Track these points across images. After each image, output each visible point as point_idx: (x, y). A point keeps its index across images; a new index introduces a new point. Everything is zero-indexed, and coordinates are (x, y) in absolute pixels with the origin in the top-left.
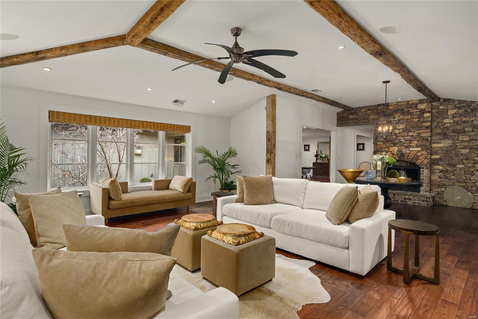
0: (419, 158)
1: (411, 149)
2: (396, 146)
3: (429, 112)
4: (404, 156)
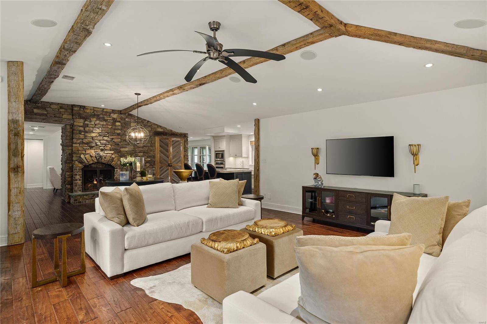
0: (114, 160)
1: (106, 152)
2: (93, 149)
3: (119, 122)
4: (102, 158)
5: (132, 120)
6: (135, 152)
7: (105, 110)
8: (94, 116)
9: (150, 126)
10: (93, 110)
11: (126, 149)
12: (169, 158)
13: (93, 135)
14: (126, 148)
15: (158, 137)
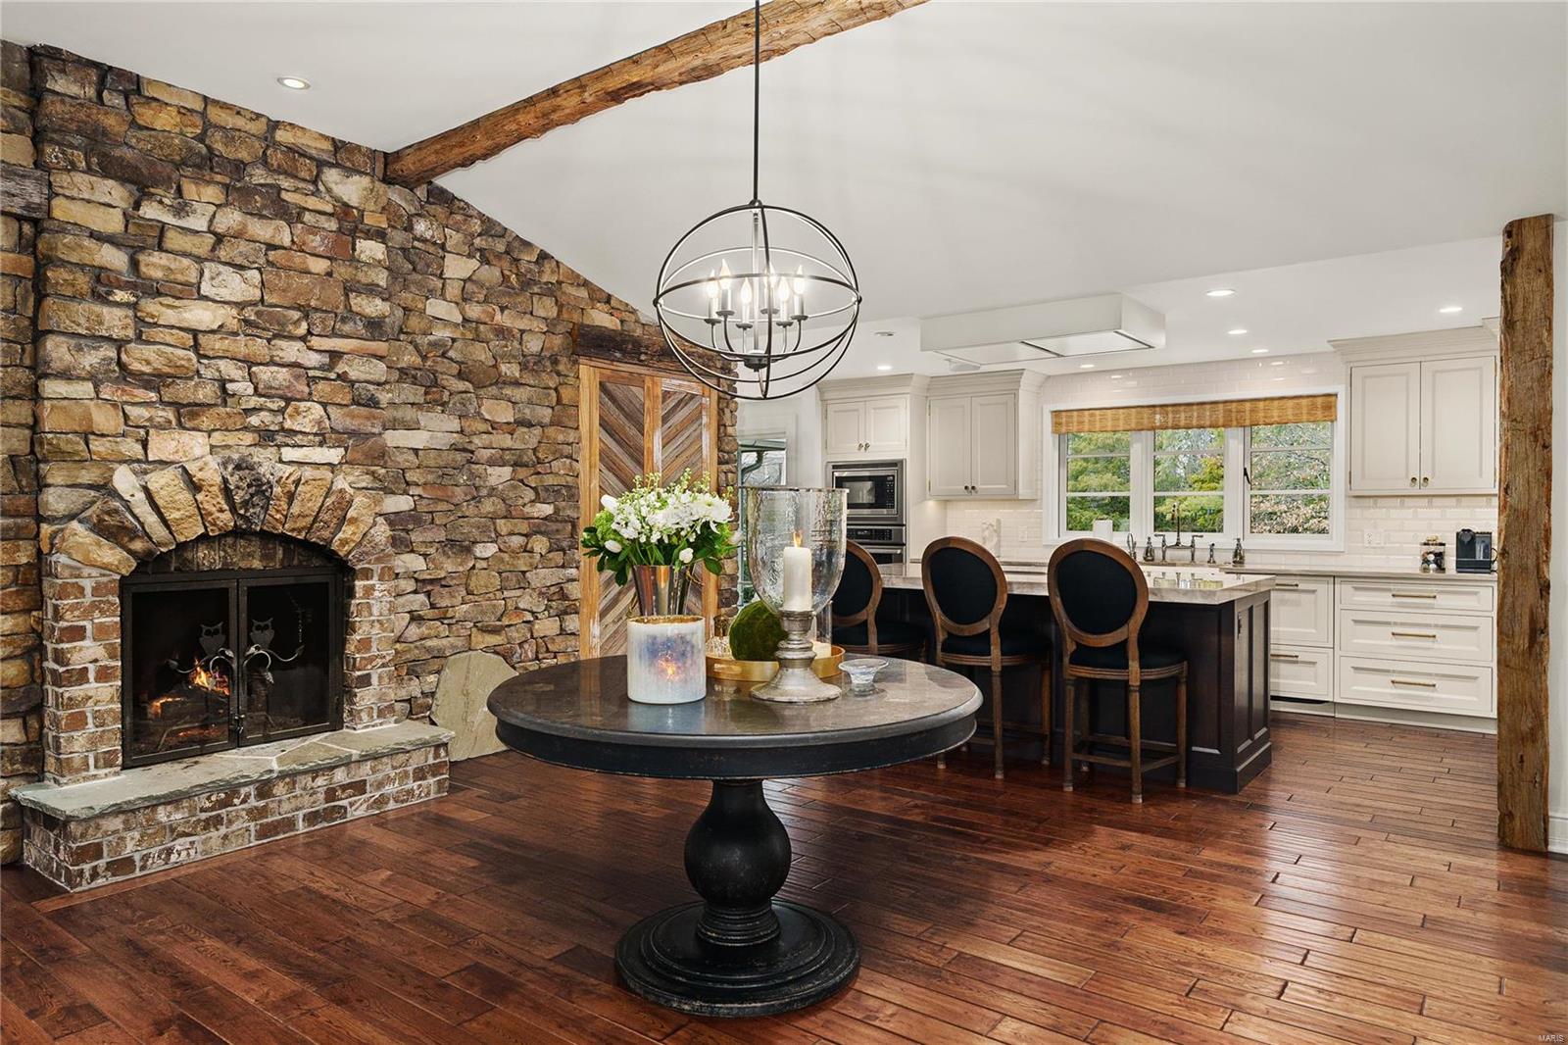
0: (351, 513)
1: (289, 454)
2: (198, 429)
3: (380, 235)
4: (268, 499)
5: (454, 239)
6: (469, 462)
7: (281, 136)
8: (205, 164)
9: (551, 291)
10: (199, 121)
11: (418, 439)
13: (200, 315)
14: (412, 426)
15: (593, 364)
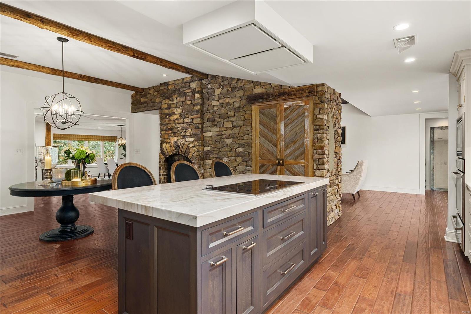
0: (191, 151)
1: (187, 139)
2: (176, 137)
4: (179, 148)
7: (184, 81)
9: (241, 88)
10: (174, 85)
11: (210, 134)
12: (278, 147)
13: (175, 117)
14: (209, 131)
15: (256, 105)
